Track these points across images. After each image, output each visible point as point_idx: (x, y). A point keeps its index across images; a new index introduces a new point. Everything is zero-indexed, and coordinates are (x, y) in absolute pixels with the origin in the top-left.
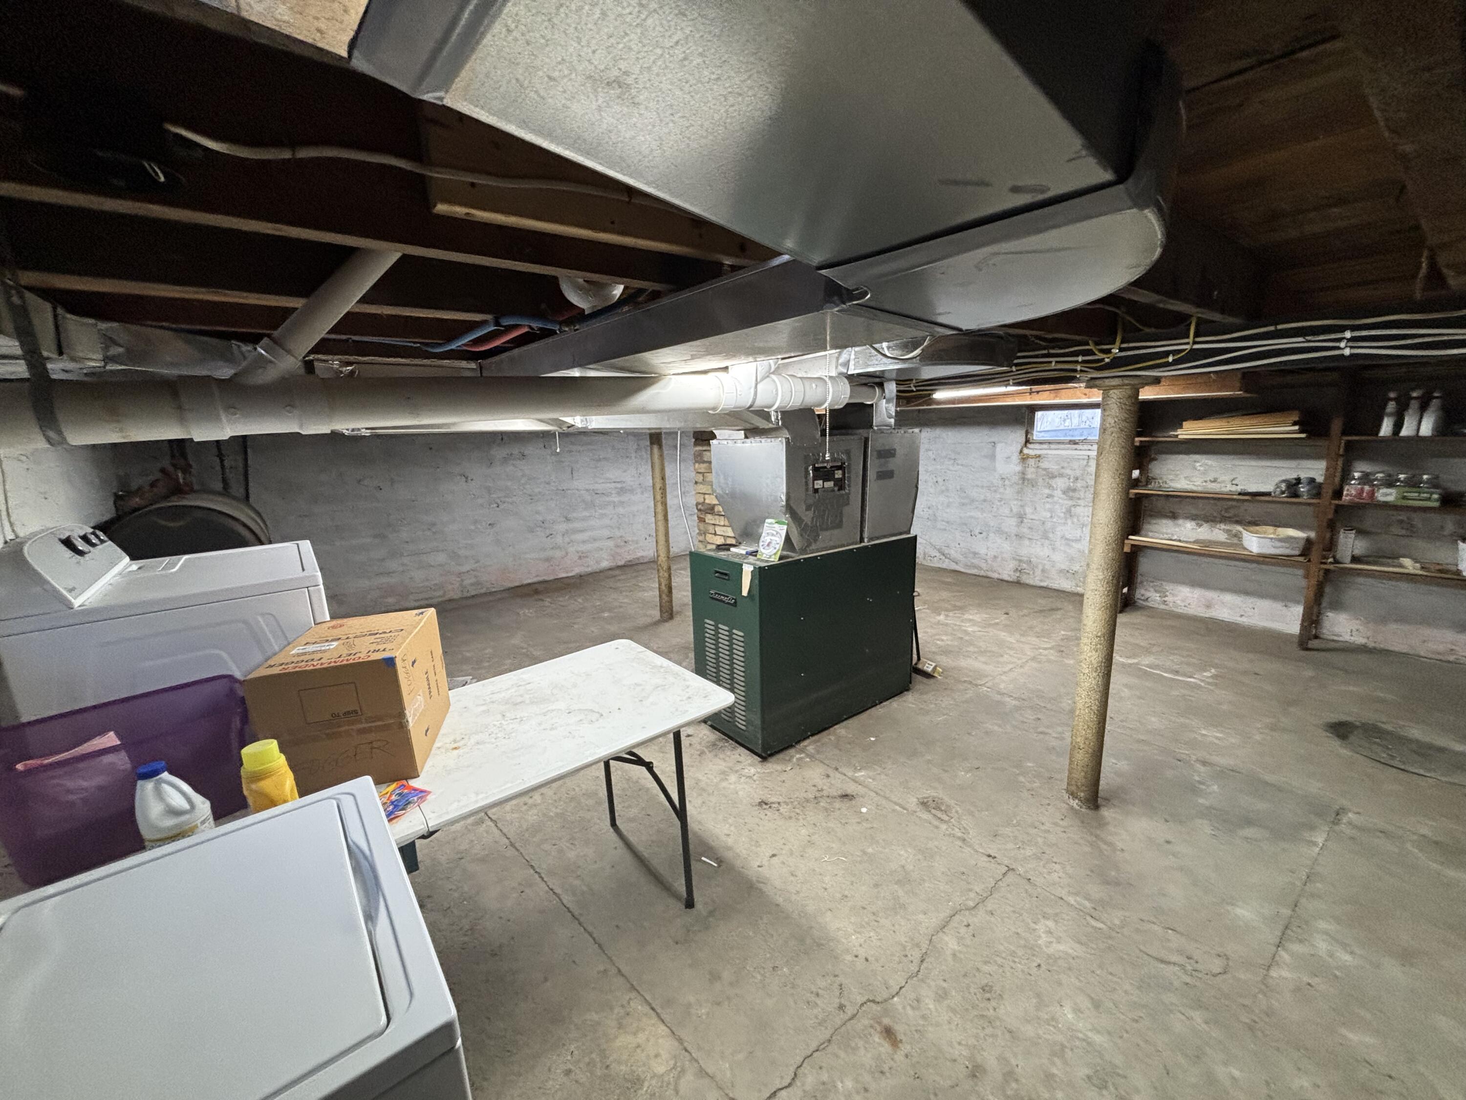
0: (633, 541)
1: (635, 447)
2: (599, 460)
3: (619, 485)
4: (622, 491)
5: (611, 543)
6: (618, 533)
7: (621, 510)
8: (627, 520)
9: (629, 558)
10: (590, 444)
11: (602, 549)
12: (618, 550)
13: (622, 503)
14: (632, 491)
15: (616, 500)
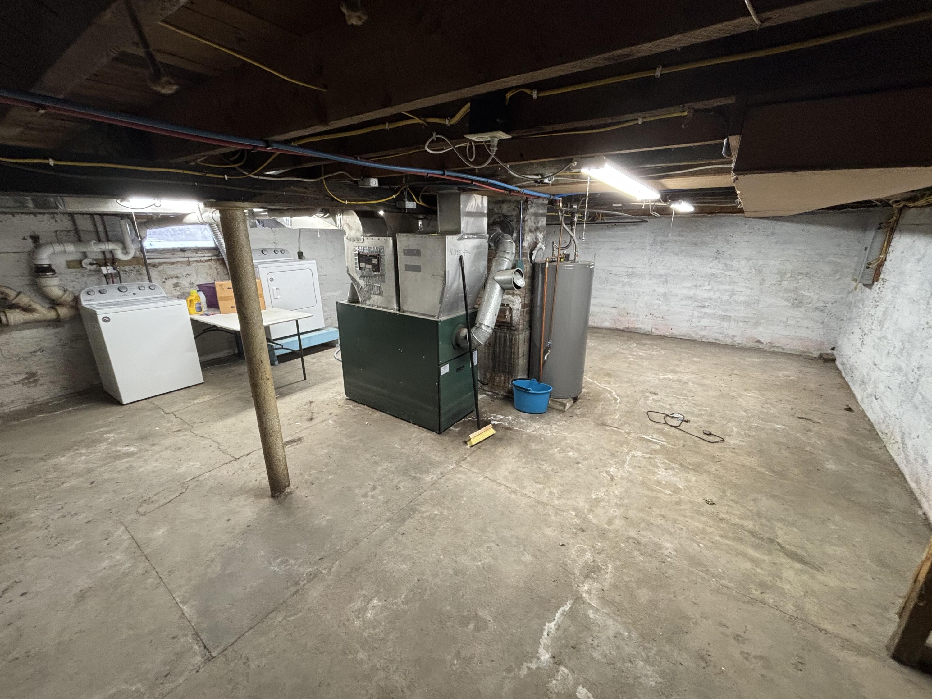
0: (633, 314)
1: (651, 242)
2: (618, 249)
3: (630, 270)
4: (631, 275)
5: (614, 311)
6: (622, 306)
7: (628, 289)
8: (632, 297)
9: (627, 326)
10: (612, 237)
11: (607, 314)
12: (621, 318)
13: (630, 285)
14: (641, 276)
15: (625, 280)
